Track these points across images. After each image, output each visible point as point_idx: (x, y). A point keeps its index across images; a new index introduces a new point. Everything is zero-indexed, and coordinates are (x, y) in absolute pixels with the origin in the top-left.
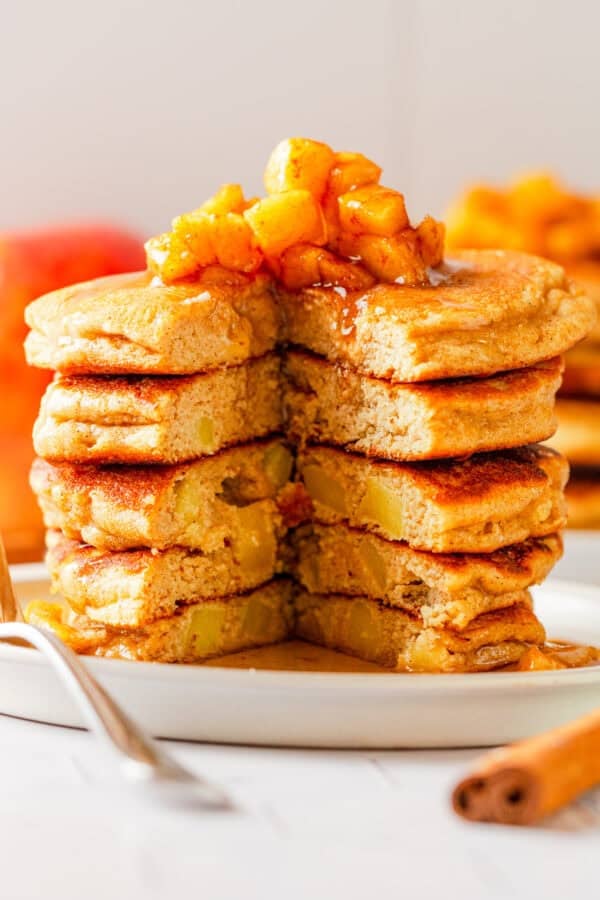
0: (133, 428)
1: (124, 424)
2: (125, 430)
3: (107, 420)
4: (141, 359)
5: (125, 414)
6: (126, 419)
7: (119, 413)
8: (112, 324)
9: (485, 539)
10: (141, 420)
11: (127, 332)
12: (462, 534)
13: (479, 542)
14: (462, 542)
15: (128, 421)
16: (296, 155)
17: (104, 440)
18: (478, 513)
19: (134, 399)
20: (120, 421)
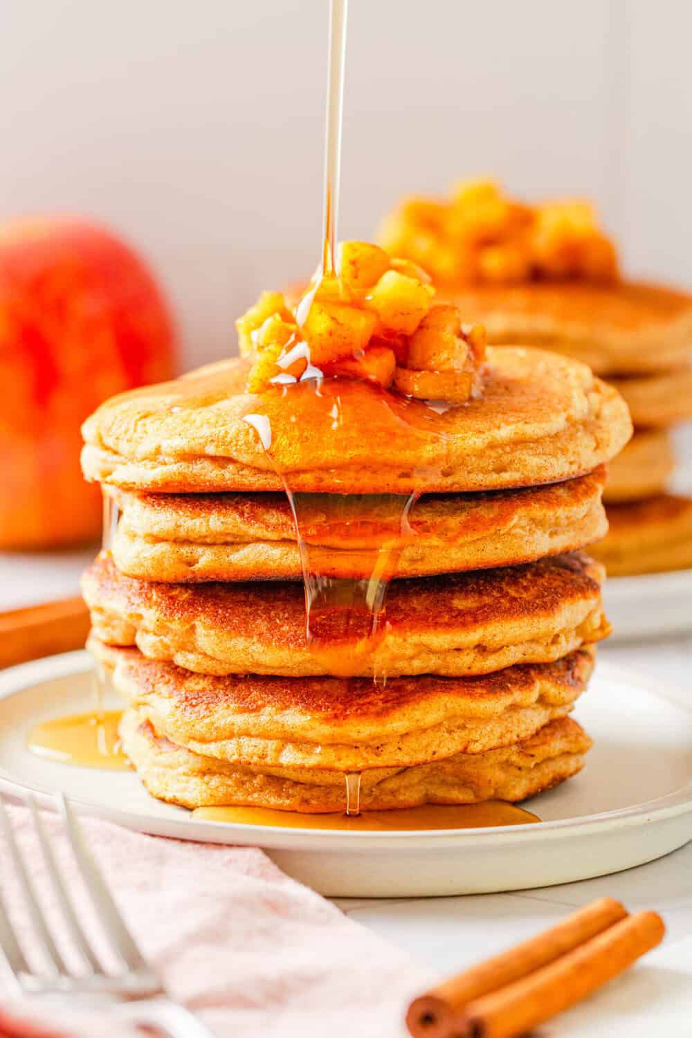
0: (236, 547)
1: (226, 544)
2: (229, 549)
3: (208, 540)
4: (250, 478)
5: (228, 534)
6: (230, 539)
7: (221, 534)
8: (217, 447)
9: (553, 648)
10: (246, 539)
11: (234, 455)
12: (533, 645)
13: (549, 652)
14: (533, 653)
15: (231, 542)
16: (353, 257)
17: (206, 560)
18: (551, 626)
19: (239, 519)
20: (222, 541)
